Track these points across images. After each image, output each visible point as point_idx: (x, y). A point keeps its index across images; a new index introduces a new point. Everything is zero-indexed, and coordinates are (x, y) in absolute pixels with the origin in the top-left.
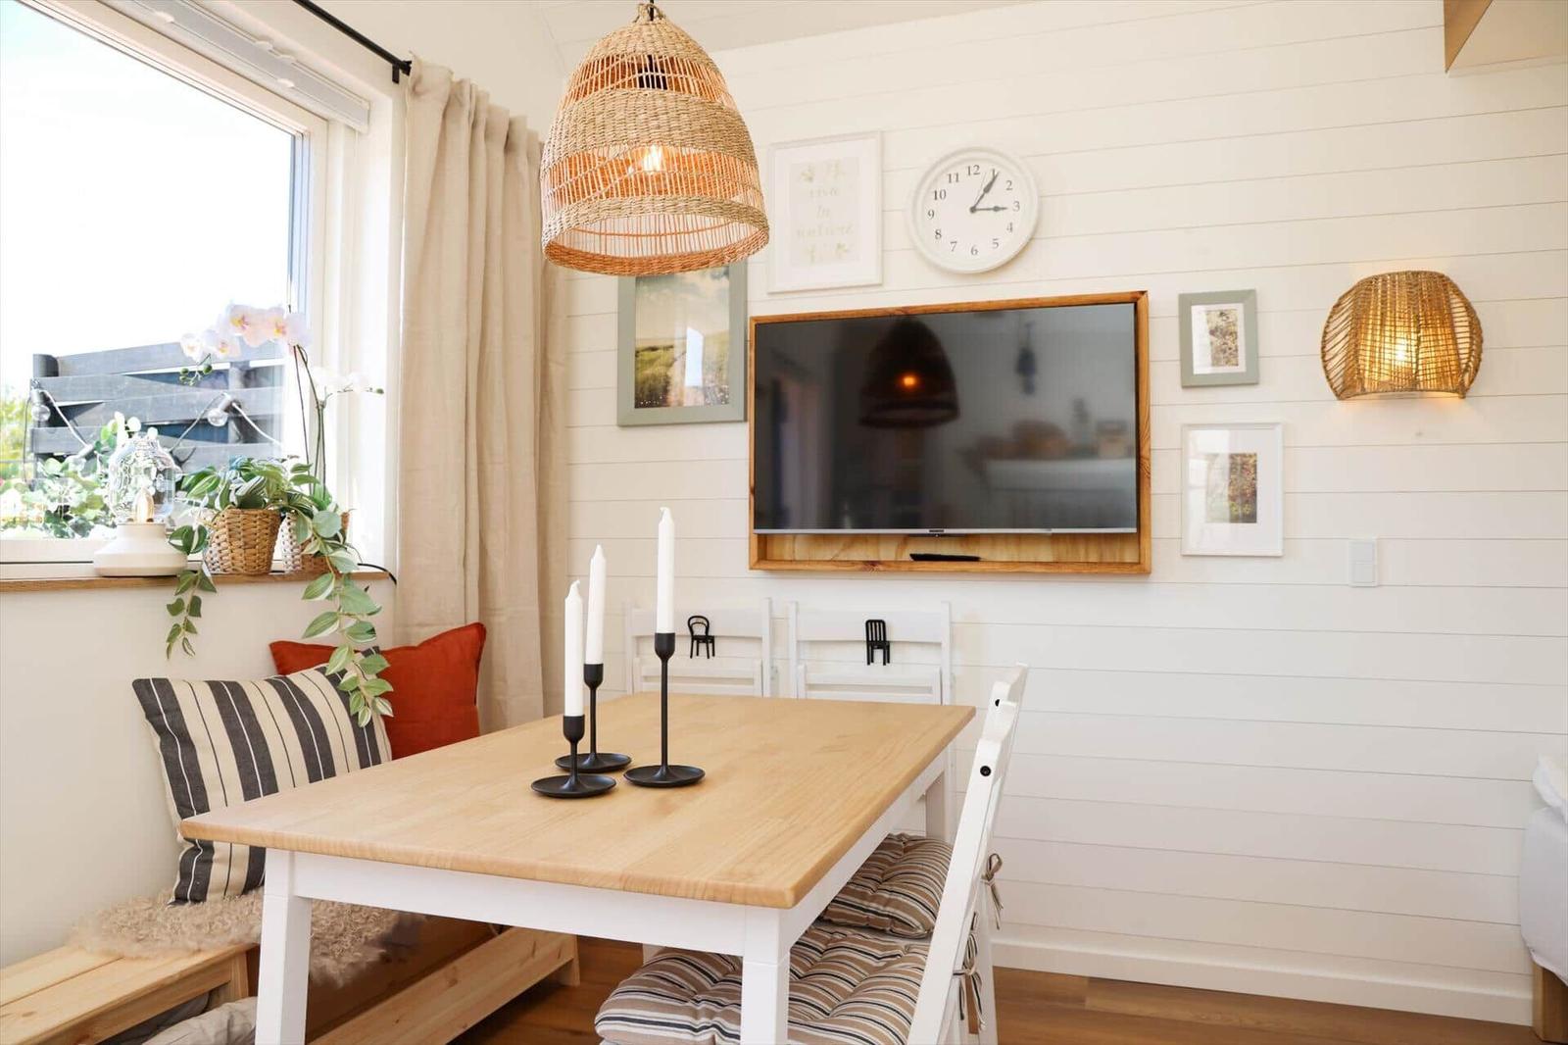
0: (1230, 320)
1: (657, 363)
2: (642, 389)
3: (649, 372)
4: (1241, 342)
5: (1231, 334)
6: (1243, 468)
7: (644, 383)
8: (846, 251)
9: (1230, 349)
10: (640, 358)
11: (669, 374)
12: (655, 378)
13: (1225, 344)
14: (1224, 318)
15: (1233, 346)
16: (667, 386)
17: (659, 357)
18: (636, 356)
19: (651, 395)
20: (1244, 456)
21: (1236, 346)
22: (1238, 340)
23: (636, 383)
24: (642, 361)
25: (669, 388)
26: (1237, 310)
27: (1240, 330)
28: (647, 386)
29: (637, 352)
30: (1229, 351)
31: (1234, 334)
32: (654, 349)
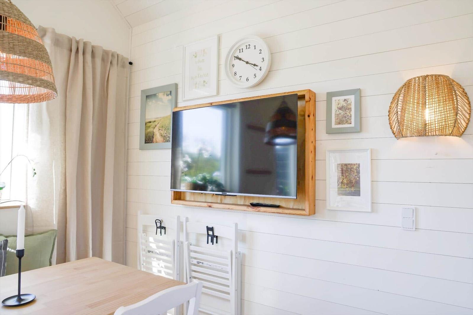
0: (348, 103)
1: (151, 127)
2: (147, 136)
3: (149, 130)
4: (353, 113)
5: (349, 109)
6: (351, 170)
7: (147, 134)
8: (207, 83)
9: (348, 116)
10: (147, 125)
11: (154, 131)
12: (150, 132)
13: (345, 114)
14: (346, 102)
15: (349, 115)
16: (153, 135)
17: (151, 125)
18: (146, 125)
19: (149, 139)
20: (352, 164)
21: (351, 115)
22: (351, 112)
23: (145, 134)
24: (147, 126)
25: (154, 136)
26: (352, 98)
27: (353, 107)
28: (148, 135)
29: (146, 123)
30: (347, 117)
31: (350, 109)
32: (150, 122)
